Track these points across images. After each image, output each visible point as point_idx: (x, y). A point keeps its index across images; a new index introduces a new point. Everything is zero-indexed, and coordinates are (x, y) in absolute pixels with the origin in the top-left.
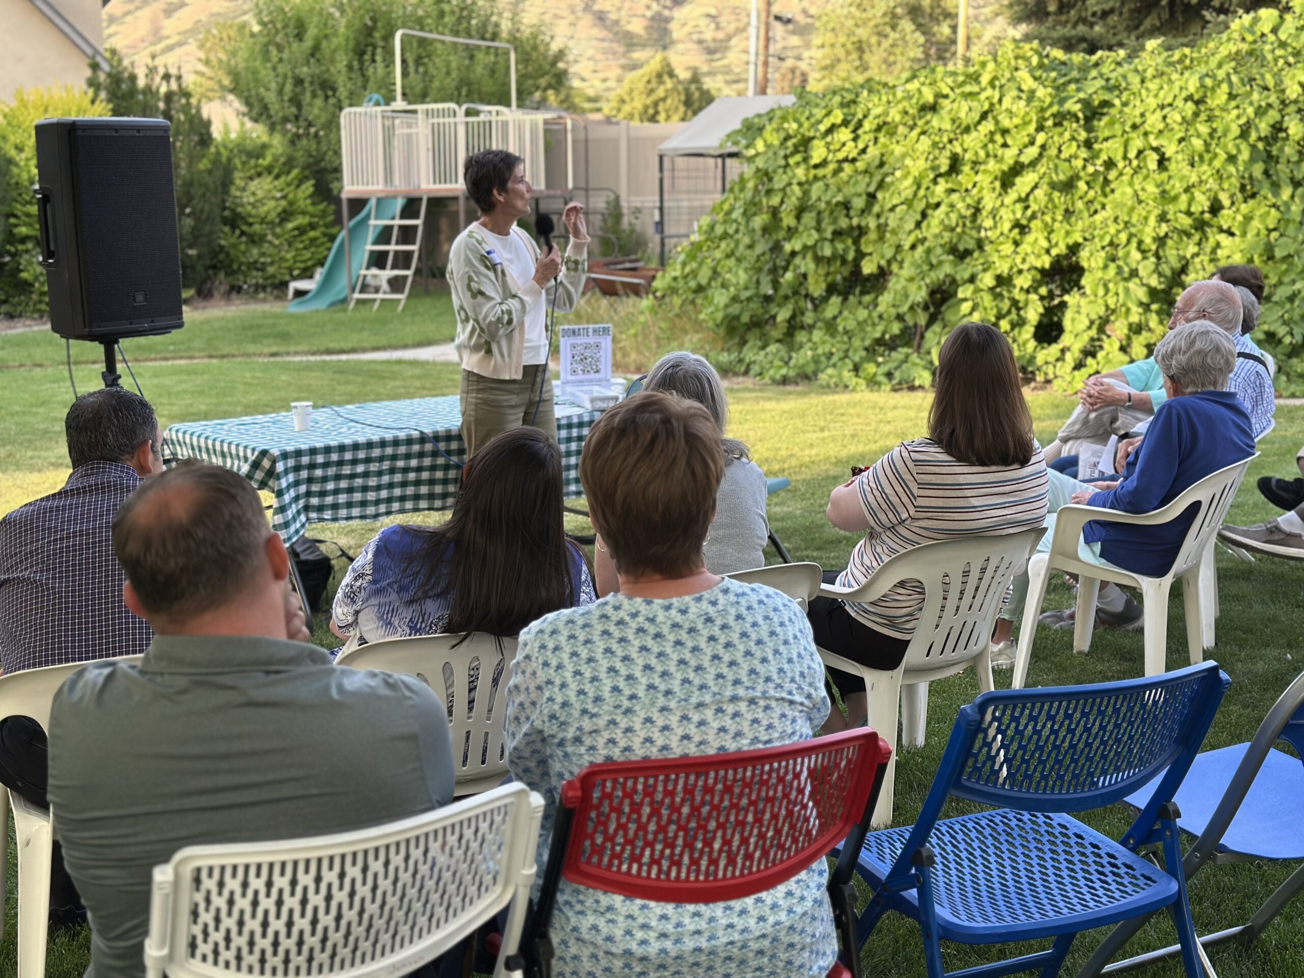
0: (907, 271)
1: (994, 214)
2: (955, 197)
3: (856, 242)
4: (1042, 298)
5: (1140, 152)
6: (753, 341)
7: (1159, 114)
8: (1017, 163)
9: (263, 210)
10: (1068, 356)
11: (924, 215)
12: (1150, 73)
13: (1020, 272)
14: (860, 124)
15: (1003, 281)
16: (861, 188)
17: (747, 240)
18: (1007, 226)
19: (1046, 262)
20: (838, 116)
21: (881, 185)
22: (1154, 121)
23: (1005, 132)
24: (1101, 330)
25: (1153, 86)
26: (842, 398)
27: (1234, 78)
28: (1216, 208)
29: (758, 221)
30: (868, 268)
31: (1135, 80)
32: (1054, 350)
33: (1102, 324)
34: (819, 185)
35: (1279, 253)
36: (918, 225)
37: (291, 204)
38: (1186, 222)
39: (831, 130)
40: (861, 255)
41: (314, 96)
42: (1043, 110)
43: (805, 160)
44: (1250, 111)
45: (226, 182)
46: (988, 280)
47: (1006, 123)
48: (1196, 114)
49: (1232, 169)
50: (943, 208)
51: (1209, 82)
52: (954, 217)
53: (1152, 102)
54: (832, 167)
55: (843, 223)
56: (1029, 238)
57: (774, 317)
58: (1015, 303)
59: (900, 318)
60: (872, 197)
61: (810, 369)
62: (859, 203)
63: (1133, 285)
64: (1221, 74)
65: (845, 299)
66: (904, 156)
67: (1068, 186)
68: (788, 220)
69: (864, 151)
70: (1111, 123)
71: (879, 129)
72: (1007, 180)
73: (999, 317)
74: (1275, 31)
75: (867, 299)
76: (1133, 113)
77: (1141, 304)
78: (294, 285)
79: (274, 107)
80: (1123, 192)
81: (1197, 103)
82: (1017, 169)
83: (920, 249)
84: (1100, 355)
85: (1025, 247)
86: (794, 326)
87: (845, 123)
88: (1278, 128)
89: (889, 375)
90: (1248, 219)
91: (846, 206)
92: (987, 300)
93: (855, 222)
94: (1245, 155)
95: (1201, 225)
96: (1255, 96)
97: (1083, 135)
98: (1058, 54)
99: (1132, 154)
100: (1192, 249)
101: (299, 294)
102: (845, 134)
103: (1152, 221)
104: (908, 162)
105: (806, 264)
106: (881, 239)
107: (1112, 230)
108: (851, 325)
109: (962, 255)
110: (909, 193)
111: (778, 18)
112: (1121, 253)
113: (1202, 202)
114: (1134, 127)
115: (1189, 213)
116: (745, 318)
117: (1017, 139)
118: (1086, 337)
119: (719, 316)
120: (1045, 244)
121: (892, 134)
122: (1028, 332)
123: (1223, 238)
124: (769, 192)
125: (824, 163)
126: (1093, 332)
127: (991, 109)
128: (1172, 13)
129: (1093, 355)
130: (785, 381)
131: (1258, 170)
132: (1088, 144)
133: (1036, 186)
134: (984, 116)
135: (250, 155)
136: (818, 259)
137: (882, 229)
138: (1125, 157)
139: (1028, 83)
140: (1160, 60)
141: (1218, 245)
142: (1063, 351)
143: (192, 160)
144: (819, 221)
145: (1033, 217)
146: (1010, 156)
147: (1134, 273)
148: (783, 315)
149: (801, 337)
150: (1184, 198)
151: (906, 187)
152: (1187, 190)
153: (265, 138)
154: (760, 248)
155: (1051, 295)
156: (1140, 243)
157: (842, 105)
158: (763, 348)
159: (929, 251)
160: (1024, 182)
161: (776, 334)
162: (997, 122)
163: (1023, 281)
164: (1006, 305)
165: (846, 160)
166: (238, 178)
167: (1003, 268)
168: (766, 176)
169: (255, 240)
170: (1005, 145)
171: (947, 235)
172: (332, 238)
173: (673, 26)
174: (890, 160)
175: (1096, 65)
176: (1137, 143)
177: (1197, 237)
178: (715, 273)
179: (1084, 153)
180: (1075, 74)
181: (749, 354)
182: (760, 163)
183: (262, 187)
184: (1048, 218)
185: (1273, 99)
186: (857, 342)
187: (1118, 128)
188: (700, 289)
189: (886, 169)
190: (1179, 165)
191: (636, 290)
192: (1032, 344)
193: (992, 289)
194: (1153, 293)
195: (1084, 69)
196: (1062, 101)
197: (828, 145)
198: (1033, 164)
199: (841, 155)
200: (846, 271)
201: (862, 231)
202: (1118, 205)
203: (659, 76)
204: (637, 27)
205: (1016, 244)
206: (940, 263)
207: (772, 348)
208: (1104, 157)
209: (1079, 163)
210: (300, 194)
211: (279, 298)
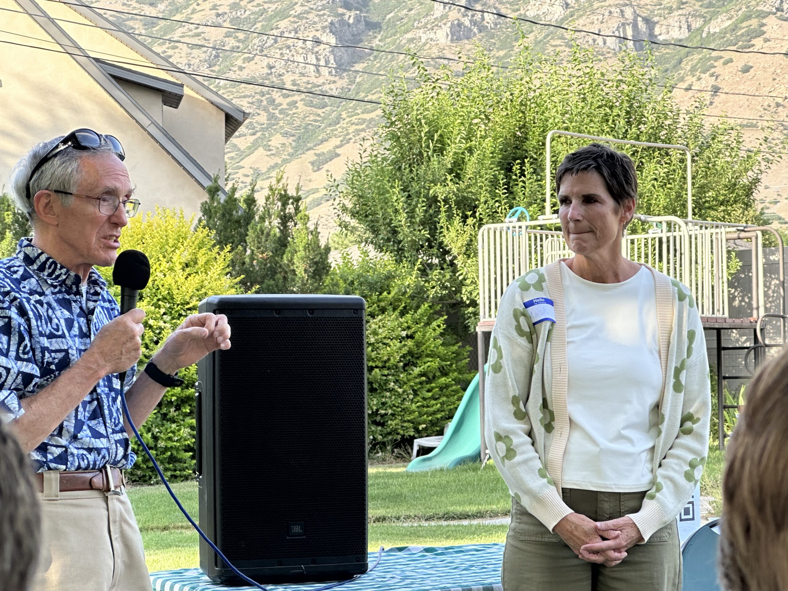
9: (385, 352)
37: (418, 345)
41: (450, 218)
78: (418, 442)
101: (424, 451)
135: (372, 287)
153: (391, 267)
172: (468, 383)
183: (385, 325)
210: (430, 333)
211: (399, 457)
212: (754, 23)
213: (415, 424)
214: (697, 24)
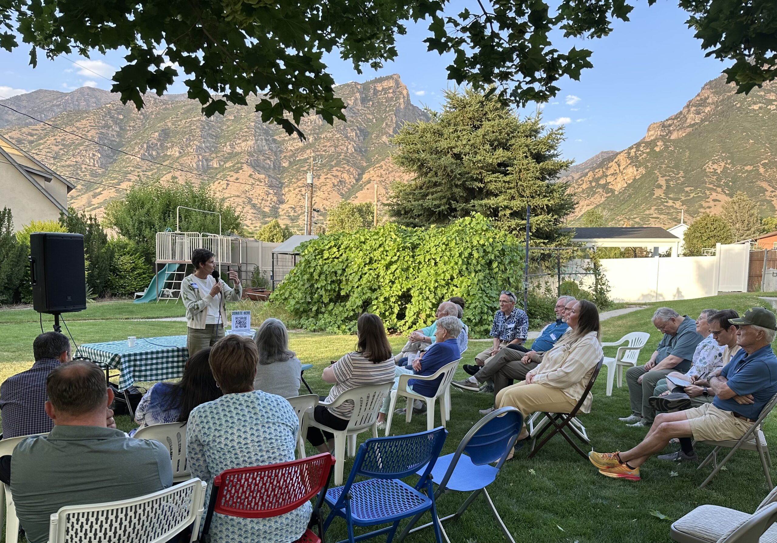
0: (356, 295)
1: (383, 277)
2: (371, 271)
3: (339, 285)
4: (399, 305)
5: (429, 260)
6: (304, 317)
7: (435, 248)
8: (391, 261)
9: (125, 267)
10: (407, 324)
11: (361, 277)
12: (432, 235)
13: (392, 296)
14: (340, 247)
15: (387, 299)
16: (340, 267)
17: (302, 283)
18: (388, 281)
19: (400, 293)
20: (333, 243)
21: (347, 266)
22: (433, 250)
23: (387, 251)
24: (418, 316)
25: (433, 239)
26: (334, 337)
27: (457, 238)
28: (452, 278)
29: (306, 277)
30: (343, 293)
31: (427, 237)
32: (403, 322)
33: (418, 314)
34: (326, 265)
35: (471, 294)
36: (359, 280)
37: (136, 265)
38: (443, 283)
39: (330, 248)
40: (340, 289)
41: (146, 228)
42: (399, 245)
43: (322, 257)
44: (462, 249)
45: (112, 257)
46: (382, 299)
47: (387, 248)
48: (446, 249)
49: (456, 267)
50: (367, 275)
51: (449, 239)
52: (371, 277)
53: (432, 244)
54: (331, 260)
55: (334, 278)
56: (395, 285)
57: (311, 309)
58: (390, 306)
59: (353, 310)
60: (344, 270)
61: (323, 327)
62: (339, 272)
63: (427, 302)
64: (453, 237)
65: (335, 304)
66: (355, 257)
67: (407, 269)
68: (316, 277)
69: (341, 255)
70: (420, 250)
71: (346, 248)
72: (388, 267)
73: (385, 311)
74: (470, 224)
75: (342, 304)
76: (427, 248)
77: (430, 308)
78: (136, 294)
79: (131, 231)
80: (424, 272)
81: (447, 245)
82: (391, 263)
83: (360, 288)
84: (417, 324)
85: (393, 289)
86: (318, 312)
87: (335, 246)
88: (471, 254)
89: (350, 329)
90: (462, 282)
91: (336, 273)
92: (382, 305)
93: (338, 278)
94: (460, 263)
95: (448, 284)
96: (464, 244)
97: (411, 254)
98: (403, 227)
99: (427, 260)
100: (445, 291)
101: (138, 297)
102: (335, 249)
103: (433, 282)
104: (356, 259)
105: (323, 292)
106: (347, 284)
107: (421, 284)
108: (337, 312)
109: (373, 290)
110: (356, 270)
111: (314, 210)
112: (423, 292)
113: (448, 277)
114: (427, 252)
115: (444, 280)
116: (301, 309)
117: (391, 254)
118: (413, 318)
119: (292, 308)
120: (400, 287)
121: (350, 250)
122: (394, 316)
123: (454, 288)
124: (309, 267)
125: (328, 258)
126: (415, 317)
127: (382, 244)
128: (439, 217)
129: (415, 324)
130: (314, 331)
131: (464, 267)
132: (413, 257)
133: (397, 269)
134: (380, 246)
135: (121, 247)
136: (326, 290)
137: (347, 280)
138: (424, 261)
139: (394, 236)
140: (435, 232)
141: (453, 290)
142: (405, 322)
143: (99, 248)
144: (326, 278)
145: (395, 279)
146: (388, 259)
147: (428, 298)
148: (314, 308)
149: (320, 316)
150: (443, 275)
151: (355, 267)
152: (443, 272)
153: (127, 241)
154: (306, 286)
155: (402, 304)
156: (429, 288)
157: (334, 240)
158: (307, 319)
159: (363, 289)
160: (394, 267)
161: (312, 315)
162: (384, 248)
163: (393, 299)
164: (388, 307)
165: (335, 258)
166: (116, 255)
167: (387, 295)
168: (308, 262)
169: (122, 277)
170: (387, 255)
171: (369, 284)
172: (152, 278)
173: (280, 210)
174: (350, 258)
175: (416, 232)
176: (428, 257)
177: (447, 287)
178: (291, 293)
179: (411, 259)
180: (409, 234)
181: (302, 321)
182: (306, 257)
183: (126, 258)
184: (400, 280)
185: (469, 245)
186: (339, 318)
187: (422, 252)
188: (286, 299)
189: (349, 261)
190: (441, 264)
191: (263, 299)
192: (396, 320)
193: (383, 302)
194: (433, 304)
195: (412, 232)
196: (405, 243)
197: (329, 253)
198: (396, 262)
199: (333, 256)
200: (335, 294)
201: (341, 281)
202: (422, 276)
203: (274, 226)
204: (267, 210)
205: (391, 287)
206: (366, 293)
207: (310, 319)
208: (418, 261)
209: (410, 263)
210: (140, 262)
211: (130, 298)
212: (239, 165)
213: (135, 288)
214: (222, 163)
